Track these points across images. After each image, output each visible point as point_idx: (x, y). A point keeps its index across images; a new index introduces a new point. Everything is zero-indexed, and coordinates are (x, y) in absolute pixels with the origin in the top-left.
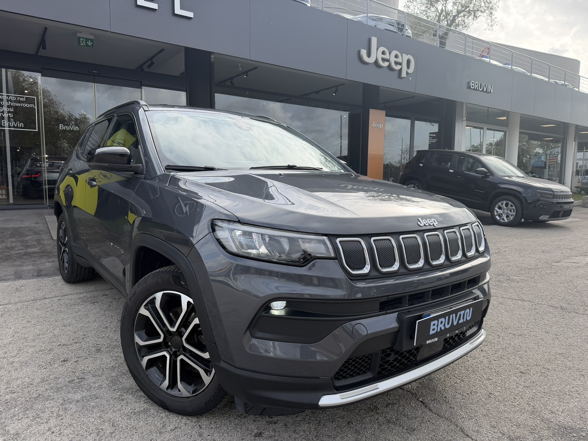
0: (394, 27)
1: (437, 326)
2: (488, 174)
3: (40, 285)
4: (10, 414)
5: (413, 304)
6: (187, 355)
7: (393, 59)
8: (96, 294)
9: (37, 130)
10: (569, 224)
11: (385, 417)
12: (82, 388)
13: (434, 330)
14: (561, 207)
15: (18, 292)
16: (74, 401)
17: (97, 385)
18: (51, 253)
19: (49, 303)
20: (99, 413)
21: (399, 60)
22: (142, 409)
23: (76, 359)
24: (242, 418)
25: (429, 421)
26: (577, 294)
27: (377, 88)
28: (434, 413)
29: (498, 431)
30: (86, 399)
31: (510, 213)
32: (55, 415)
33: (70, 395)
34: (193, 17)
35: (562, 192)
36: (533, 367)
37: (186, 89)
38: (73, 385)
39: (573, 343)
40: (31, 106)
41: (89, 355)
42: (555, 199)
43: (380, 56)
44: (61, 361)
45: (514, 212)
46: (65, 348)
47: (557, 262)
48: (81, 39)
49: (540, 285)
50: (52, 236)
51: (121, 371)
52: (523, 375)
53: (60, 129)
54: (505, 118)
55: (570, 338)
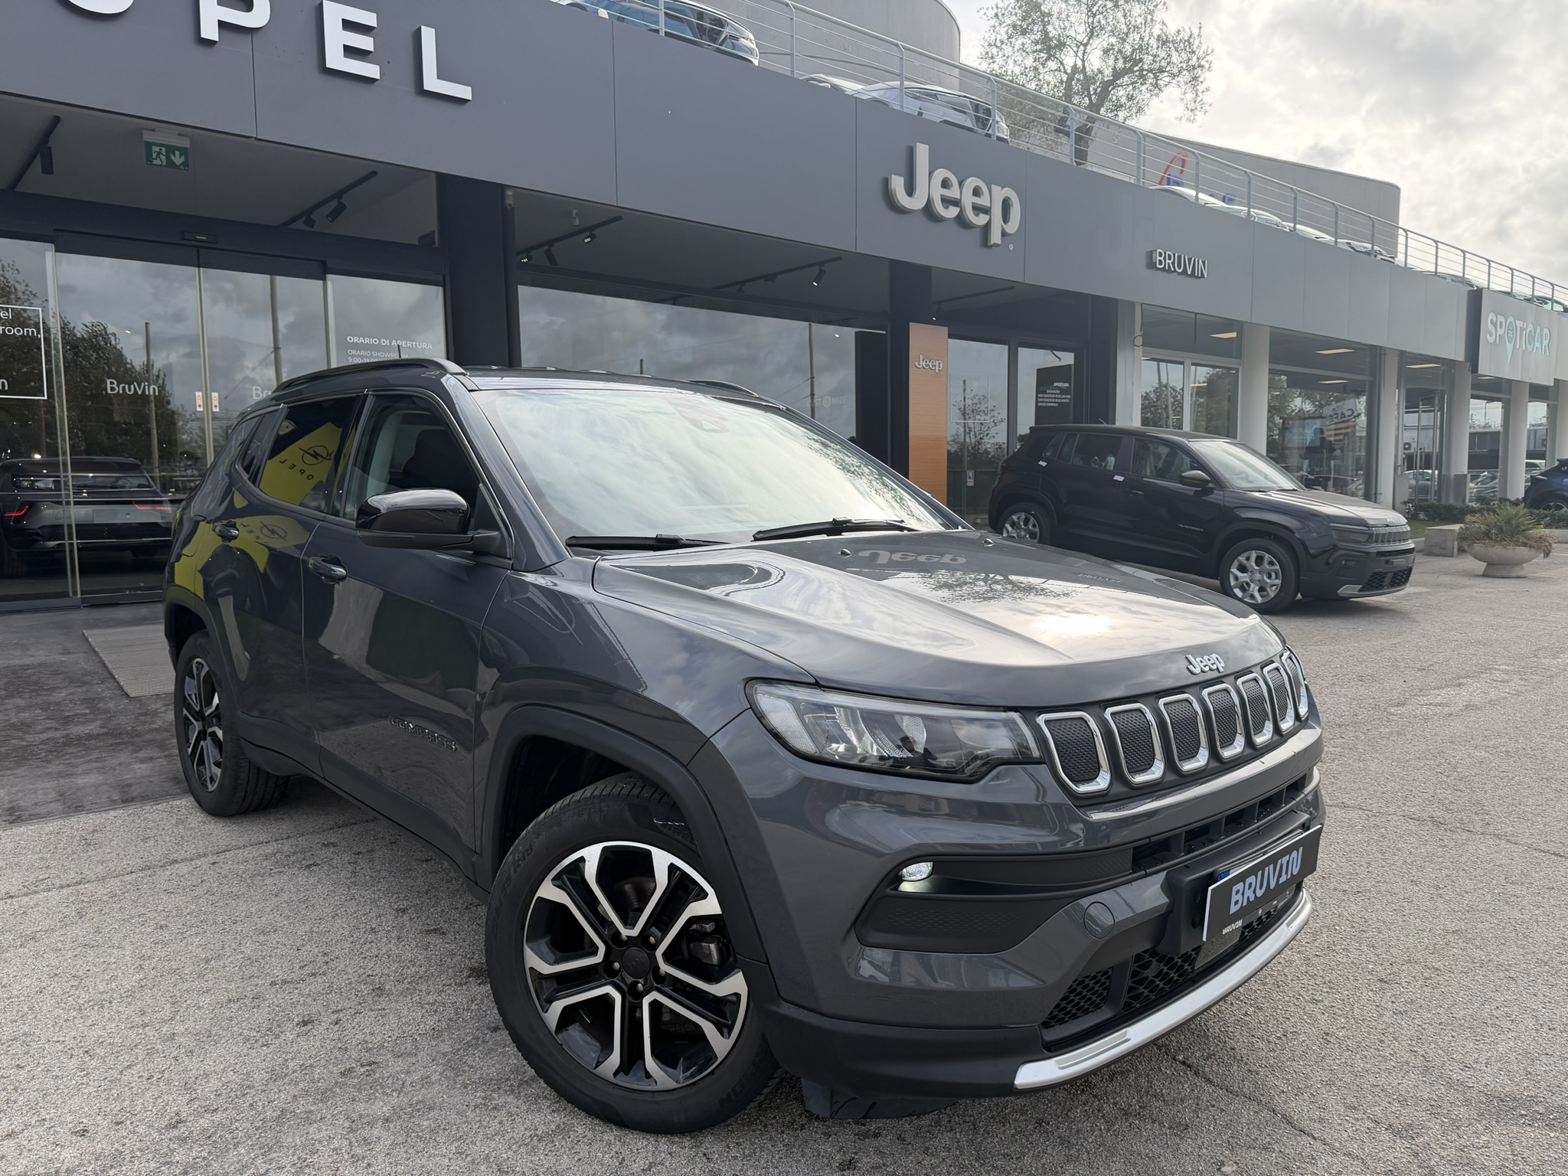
0: (965, 116)
1: (1243, 894)
2: (1210, 485)
3: (143, 825)
4: (233, 1164)
5: (1193, 851)
6: (667, 989)
7: (968, 200)
8: (303, 842)
9: (46, 398)
10: (1406, 602)
11: (1115, 1104)
12: (382, 1087)
13: (1237, 902)
14: (1387, 562)
15: (92, 847)
16: (377, 1121)
17: (416, 1077)
18: (137, 736)
19: (191, 873)
20: (452, 1143)
21: (984, 201)
22: (553, 1127)
23: (334, 1017)
24: (797, 1129)
25: (1213, 1106)
26: (1462, 786)
27: (925, 270)
28: (1218, 1086)
29: (1364, 1116)
30: (405, 1113)
31: (1268, 581)
32: (346, 1157)
33: (361, 1107)
34: (470, 98)
35: (1387, 526)
36: (1403, 967)
37: (441, 279)
38: (356, 1081)
39: (1477, 904)
40: (28, 331)
41: (360, 1004)
42: (1373, 545)
43: (938, 192)
44: (297, 1025)
45: (1277, 578)
46: (291, 990)
47: (1399, 705)
48: (156, 149)
49: (1373, 766)
50: (121, 688)
51: (459, 1038)
52: (1386, 986)
53: (109, 391)
54: (1234, 335)
55: (1467, 892)
